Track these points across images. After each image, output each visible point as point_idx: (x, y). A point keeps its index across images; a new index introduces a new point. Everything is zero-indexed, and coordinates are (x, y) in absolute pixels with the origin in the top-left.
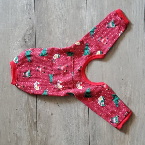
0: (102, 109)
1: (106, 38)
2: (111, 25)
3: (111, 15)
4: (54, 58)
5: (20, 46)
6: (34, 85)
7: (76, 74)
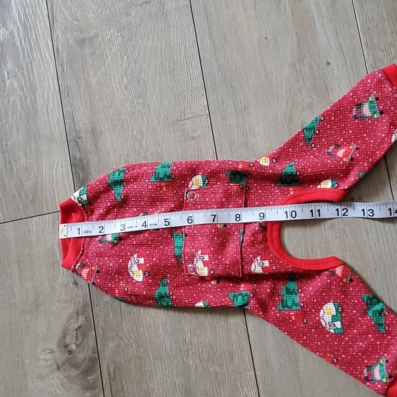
0: (336, 343)
1: (351, 147)
2: (366, 110)
3: (369, 81)
4: (190, 186)
5: (56, 367)
6: (129, 266)
7: (253, 235)
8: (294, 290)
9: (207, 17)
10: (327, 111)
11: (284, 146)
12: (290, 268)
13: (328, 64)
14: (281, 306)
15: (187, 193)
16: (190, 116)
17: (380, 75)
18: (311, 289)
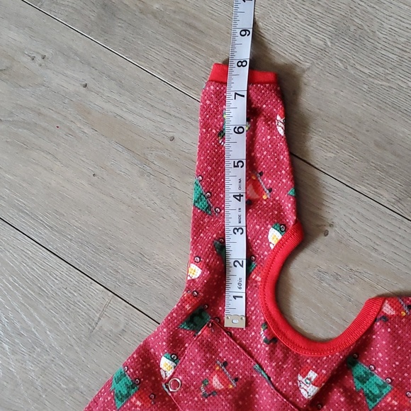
4: (164, 376)
7: (271, 359)
8: (365, 372)
9: (23, 212)
10: (198, 168)
11: (193, 239)
12: (338, 356)
13: (172, 139)
14: (370, 403)
15: (167, 387)
16: (98, 315)
17: (212, 87)
18: (380, 355)
